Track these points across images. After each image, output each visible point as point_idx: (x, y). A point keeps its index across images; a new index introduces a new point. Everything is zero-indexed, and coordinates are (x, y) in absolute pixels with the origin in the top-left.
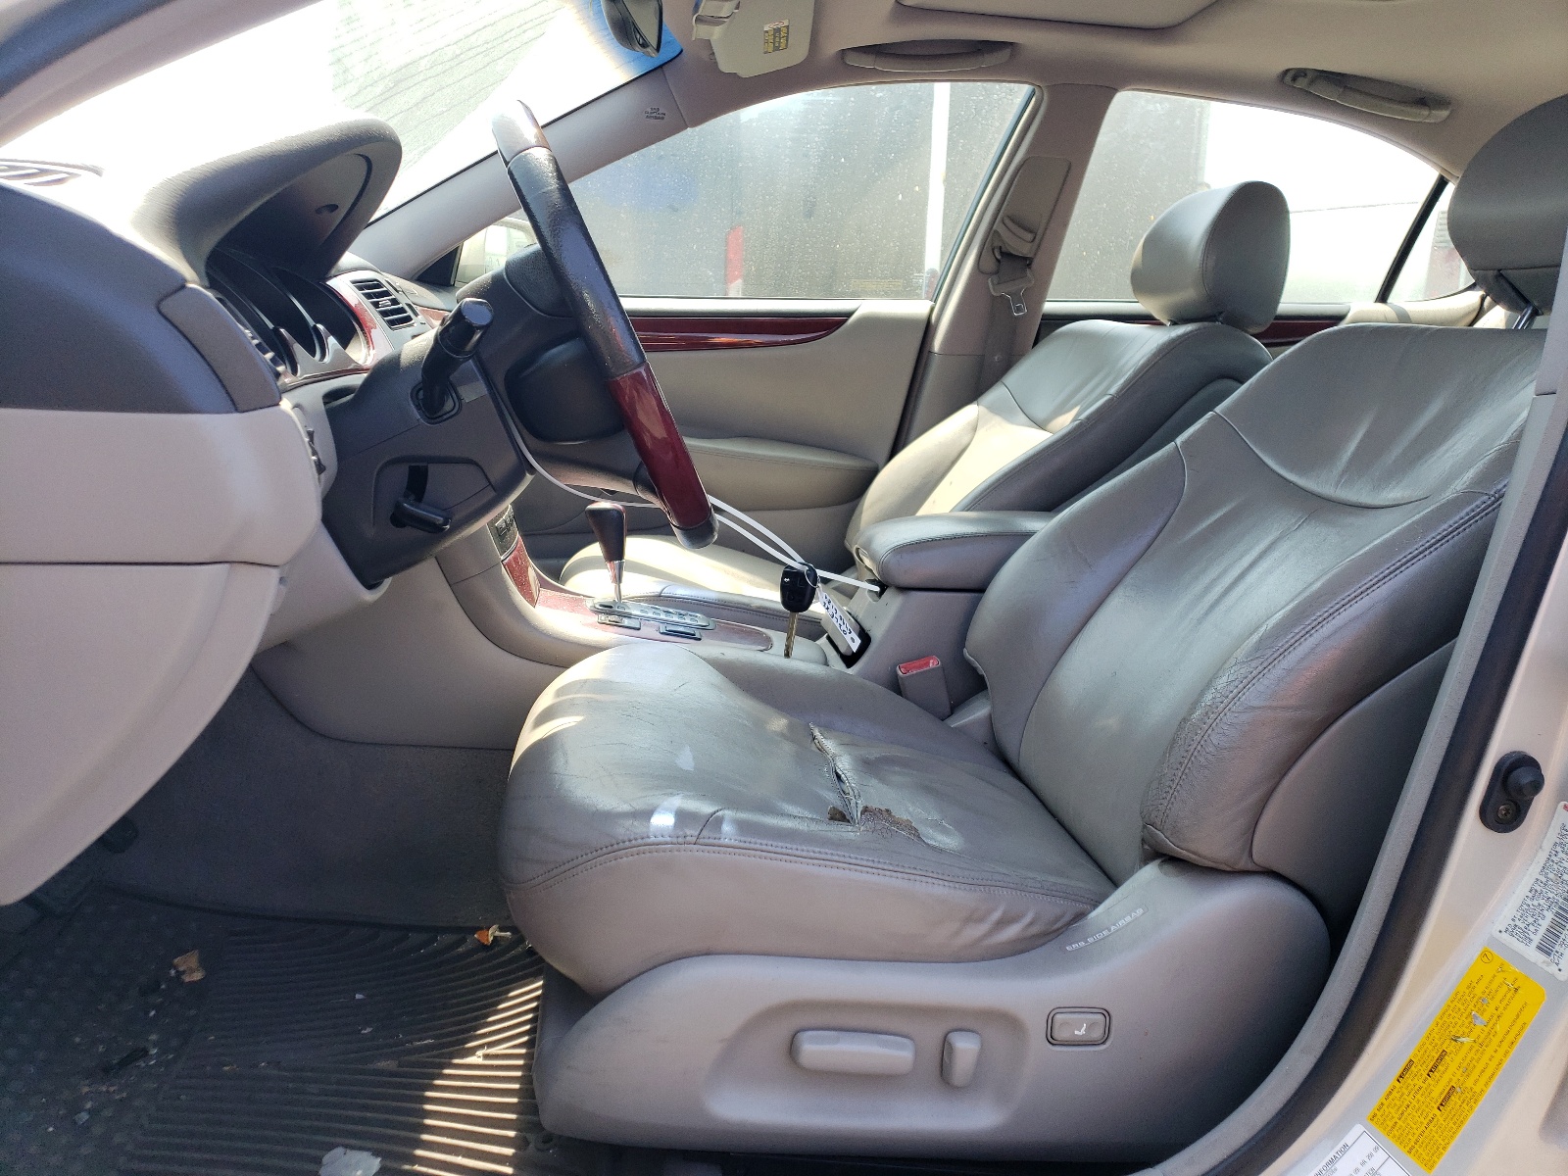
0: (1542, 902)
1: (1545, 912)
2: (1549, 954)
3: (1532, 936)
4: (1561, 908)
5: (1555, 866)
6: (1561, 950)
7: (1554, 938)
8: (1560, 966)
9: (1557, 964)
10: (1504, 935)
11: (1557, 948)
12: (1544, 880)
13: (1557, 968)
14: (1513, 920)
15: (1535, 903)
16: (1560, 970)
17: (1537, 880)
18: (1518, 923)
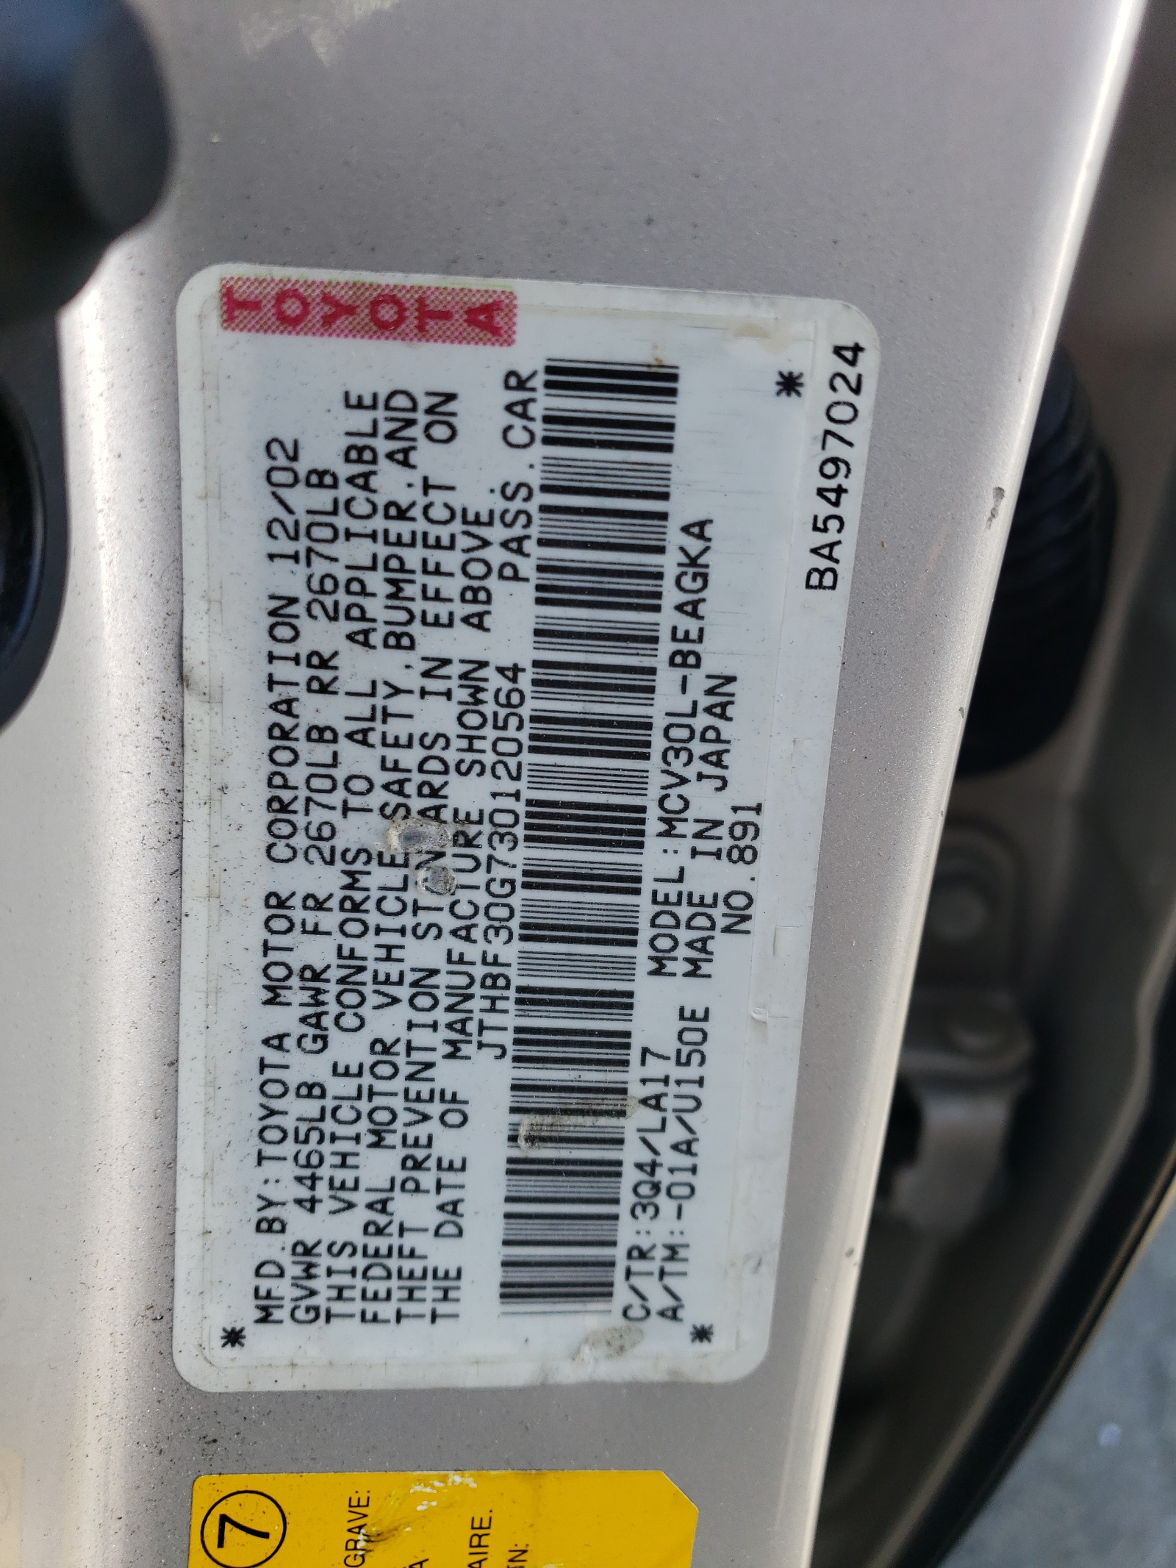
0: (388, 1024)
1: (447, 1075)
2: (603, 1291)
3: (441, 1254)
4: (528, 998)
5: (356, 759)
6: (658, 1232)
7: (582, 1187)
8: (692, 1316)
9: (672, 1314)
10: (257, 1337)
11: (627, 1234)
12: (329, 881)
13: (682, 1332)
14: (267, 1226)
15: (350, 1049)
16: (702, 1334)
17: (277, 902)
18: (302, 1226)
